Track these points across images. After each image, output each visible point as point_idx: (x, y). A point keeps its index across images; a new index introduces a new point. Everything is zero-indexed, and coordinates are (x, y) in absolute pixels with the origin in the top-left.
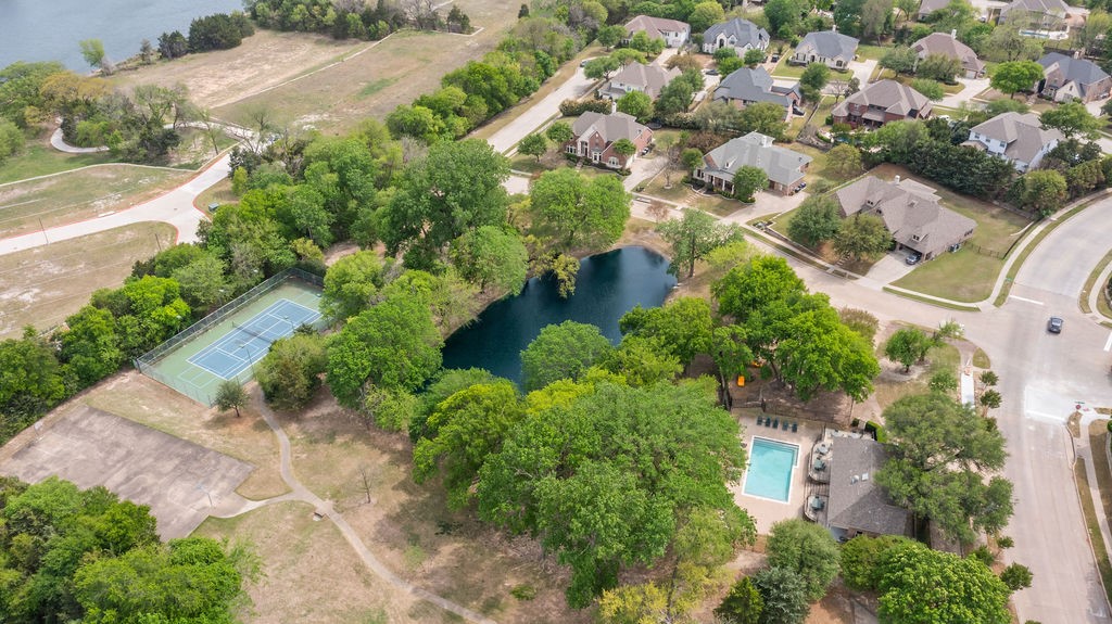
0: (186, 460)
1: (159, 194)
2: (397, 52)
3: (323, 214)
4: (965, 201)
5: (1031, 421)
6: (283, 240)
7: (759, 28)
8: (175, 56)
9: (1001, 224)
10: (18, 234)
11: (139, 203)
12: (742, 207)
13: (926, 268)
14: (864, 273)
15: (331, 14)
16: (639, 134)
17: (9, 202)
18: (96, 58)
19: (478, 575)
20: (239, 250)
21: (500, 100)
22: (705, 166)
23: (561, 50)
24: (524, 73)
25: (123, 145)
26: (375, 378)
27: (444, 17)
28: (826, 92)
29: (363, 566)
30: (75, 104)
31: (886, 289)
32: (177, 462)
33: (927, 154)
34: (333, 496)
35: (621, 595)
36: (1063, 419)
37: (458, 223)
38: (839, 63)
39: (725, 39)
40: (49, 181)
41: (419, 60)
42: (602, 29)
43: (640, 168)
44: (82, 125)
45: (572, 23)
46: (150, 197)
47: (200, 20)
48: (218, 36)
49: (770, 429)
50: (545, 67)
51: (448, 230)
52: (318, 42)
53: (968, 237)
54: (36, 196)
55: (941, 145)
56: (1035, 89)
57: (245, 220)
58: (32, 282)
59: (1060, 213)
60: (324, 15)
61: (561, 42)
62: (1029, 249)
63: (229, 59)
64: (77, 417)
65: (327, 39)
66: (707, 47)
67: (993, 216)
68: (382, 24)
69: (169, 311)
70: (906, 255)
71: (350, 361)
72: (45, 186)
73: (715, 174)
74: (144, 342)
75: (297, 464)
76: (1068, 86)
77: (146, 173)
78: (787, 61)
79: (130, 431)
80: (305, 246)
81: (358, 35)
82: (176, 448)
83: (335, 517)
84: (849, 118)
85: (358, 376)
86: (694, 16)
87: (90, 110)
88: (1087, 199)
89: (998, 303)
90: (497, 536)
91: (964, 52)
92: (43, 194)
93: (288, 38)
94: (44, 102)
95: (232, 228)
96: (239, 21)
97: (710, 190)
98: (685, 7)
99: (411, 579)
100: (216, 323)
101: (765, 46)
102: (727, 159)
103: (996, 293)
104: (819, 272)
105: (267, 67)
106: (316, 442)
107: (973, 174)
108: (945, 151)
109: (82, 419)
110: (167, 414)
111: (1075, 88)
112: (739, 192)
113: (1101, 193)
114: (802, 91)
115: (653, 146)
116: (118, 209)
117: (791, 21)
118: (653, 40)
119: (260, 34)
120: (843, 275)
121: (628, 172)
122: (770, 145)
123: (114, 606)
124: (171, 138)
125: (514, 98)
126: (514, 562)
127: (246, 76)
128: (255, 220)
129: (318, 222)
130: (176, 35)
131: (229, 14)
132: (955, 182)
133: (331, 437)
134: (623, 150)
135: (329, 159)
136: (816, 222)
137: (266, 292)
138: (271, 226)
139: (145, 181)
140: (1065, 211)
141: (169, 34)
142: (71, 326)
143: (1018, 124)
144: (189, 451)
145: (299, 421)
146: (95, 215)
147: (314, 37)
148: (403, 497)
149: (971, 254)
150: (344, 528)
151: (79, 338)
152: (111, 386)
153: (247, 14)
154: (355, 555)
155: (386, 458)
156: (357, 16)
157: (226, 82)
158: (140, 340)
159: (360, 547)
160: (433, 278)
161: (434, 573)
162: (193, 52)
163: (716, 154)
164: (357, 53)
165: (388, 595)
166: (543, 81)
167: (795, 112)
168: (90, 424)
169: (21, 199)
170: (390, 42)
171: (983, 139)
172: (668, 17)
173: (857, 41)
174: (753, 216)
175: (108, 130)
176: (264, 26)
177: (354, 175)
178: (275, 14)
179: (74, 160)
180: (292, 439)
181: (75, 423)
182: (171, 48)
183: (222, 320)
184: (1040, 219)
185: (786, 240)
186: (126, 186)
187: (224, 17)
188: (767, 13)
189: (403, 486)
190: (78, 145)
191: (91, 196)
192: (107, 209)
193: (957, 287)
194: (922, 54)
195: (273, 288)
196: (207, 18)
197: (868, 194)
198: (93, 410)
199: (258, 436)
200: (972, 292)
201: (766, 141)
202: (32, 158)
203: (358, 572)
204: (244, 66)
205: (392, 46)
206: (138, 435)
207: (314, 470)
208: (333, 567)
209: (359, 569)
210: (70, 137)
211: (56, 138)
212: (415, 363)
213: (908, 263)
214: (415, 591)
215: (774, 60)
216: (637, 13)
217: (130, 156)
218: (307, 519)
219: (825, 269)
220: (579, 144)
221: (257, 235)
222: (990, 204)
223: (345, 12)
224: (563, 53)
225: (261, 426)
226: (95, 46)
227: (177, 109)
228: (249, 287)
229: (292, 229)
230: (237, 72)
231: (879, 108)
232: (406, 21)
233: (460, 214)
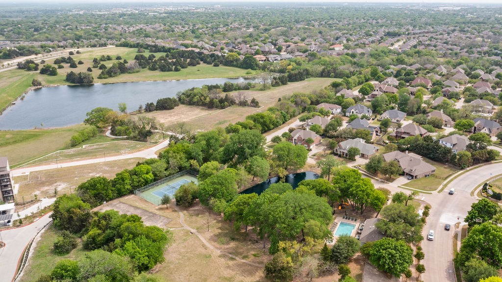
0: (150, 217)
1: (143, 150)
2: (231, 112)
3: (201, 153)
4: (435, 163)
5: (441, 223)
6: (186, 160)
7: (368, 108)
8: (150, 111)
9: (448, 170)
10: (95, 158)
11: (136, 152)
12: (351, 162)
13: (415, 181)
14: (392, 182)
15: (208, 99)
16: (316, 137)
17: (92, 149)
18: (123, 110)
19: (242, 250)
20: (171, 161)
21: (266, 126)
22: (338, 148)
23: (292, 112)
24: (277, 118)
25: (132, 135)
26: (214, 195)
27: (249, 102)
28: (390, 130)
29: (205, 245)
30: (117, 121)
31: (399, 187)
32: (147, 217)
33: (421, 146)
34: (196, 229)
35: (285, 244)
36: (454, 224)
37: (246, 154)
38: (398, 121)
39: (354, 111)
40: (106, 144)
41: (238, 115)
42: (307, 106)
43: (315, 149)
44: (118, 128)
45: (296, 104)
46: (140, 151)
47: (161, 99)
48: (166, 105)
49: (347, 220)
50: (285, 117)
51: (243, 157)
52: (202, 109)
53: (433, 173)
54: (101, 148)
55: (427, 143)
56: (473, 131)
57: (174, 152)
58: (100, 171)
59: (470, 168)
60: (205, 99)
61: (291, 110)
62: (456, 177)
63: (170, 113)
64: (116, 203)
65: (205, 108)
66: (347, 114)
67: (445, 168)
68: (226, 103)
69: (148, 176)
70: (408, 177)
71: (207, 188)
72: (104, 146)
73: (342, 150)
74: (138, 185)
75: (185, 220)
76: (484, 129)
77: (139, 144)
78: (378, 120)
79: (133, 208)
80: (194, 162)
81: (217, 107)
82: (146, 213)
83: (197, 233)
84: (396, 136)
85: (208, 193)
86: (343, 104)
87: (122, 123)
88: (483, 164)
89: (439, 192)
90: (250, 243)
91: (445, 118)
92: (104, 148)
93: (191, 108)
94: (105, 121)
95: (170, 155)
96: (175, 101)
97: (340, 156)
98: (340, 101)
99: (220, 249)
100: (161, 184)
101: (370, 114)
102: (346, 145)
103: (440, 188)
104: (375, 181)
105: (183, 116)
106: (192, 216)
107: (437, 153)
108: (428, 145)
109: (117, 204)
110: (144, 206)
111: (487, 130)
112: (350, 156)
113: (489, 163)
114: (380, 128)
115: (321, 143)
116: (129, 153)
117: (381, 107)
118: (326, 110)
119: (181, 106)
120: (384, 182)
121: (311, 150)
122: (364, 142)
123: (132, 234)
124: (149, 133)
125: (272, 126)
126: (254, 248)
127: (175, 118)
128: (178, 153)
129: (199, 155)
130: (152, 104)
131: (171, 98)
132: (431, 156)
133: (197, 215)
134: (309, 142)
135: (205, 136)
136: (375, 163)
137: (179, 177)
138: (183, 155)
139: (139, 146)
140: (473, 167)
141: (149, 103)
142: (117, 176)
143: (458, 138)
144: (151, 214)
145: (187, 210)
146: (121, 154)
147: (201, 107)
148: (220, 231)
149: (433, 178)
150: (200, 236)
151: (119, 180)
152: (126, 198)
153: (178, 99)
154: (203, 242)
155: (215, 221)
156: (217, 100)
157: (167, 120)
158: (138, 184)
159: (205, 242)
160: (236, 171)
161: (227, 248)
162: (156, 110)
163: (342, 144)
164: (216, 113)
165: (212, 252)
166: (284, 123)
167: (377, 135)
168: (120, 206)
169: (96, 149)
170: (228, 109)
171: (444, 143)
172: (334, 104)
173: (406, 114)
174: (354, 165)
175: (128, 129)
176: (183, 103)
177: (212, 141)
178: (188, 99)
179: (113, 140)
180: (184, 214)
181: (115, 205)
182: (149, 108)
183: (164, 183)
184: (462, 169)
185: (365, 172)
186: (132, 147)
187: (169, 99)
188: (372, 104)
189: (220, 228)
190: (116, 135)
191: (120, 149)
192: (125, 153)
193: (425, 187)
194: (429, 118)
195: (181, 176)
196: (163, 99)
197: (396, 156)
198: (120, 202)
199: (173, 213)
200: (431, 188)
201: (362, 141)
202: (99, 138)
203: (203, 246)
204: (175, 115)
205: (229, 110)
206: (135, 209)
207: (191, 222)
208: (195, 245)
209: (204, 246)
210: (113, 133)
211: (108, 133)
212: (228, 193)
213: (409, 179)
214: (221, 252)
215: (373, 119)
216: (322, 102)
217: (134, 138)
218: (188, 233)
219: (378, 180)
220: (294, 140)
221: (178, 157)
222: (445, 164)
223: (213, 99)
224: (292, 114)
225: (175, 211)
226: (124, 105)
227: (151, 125)
228: (174, 174)
229: (190, 156)
230: (172, 117)
231: (408, 133)
232: (235, 103)
233: (247, 151)
